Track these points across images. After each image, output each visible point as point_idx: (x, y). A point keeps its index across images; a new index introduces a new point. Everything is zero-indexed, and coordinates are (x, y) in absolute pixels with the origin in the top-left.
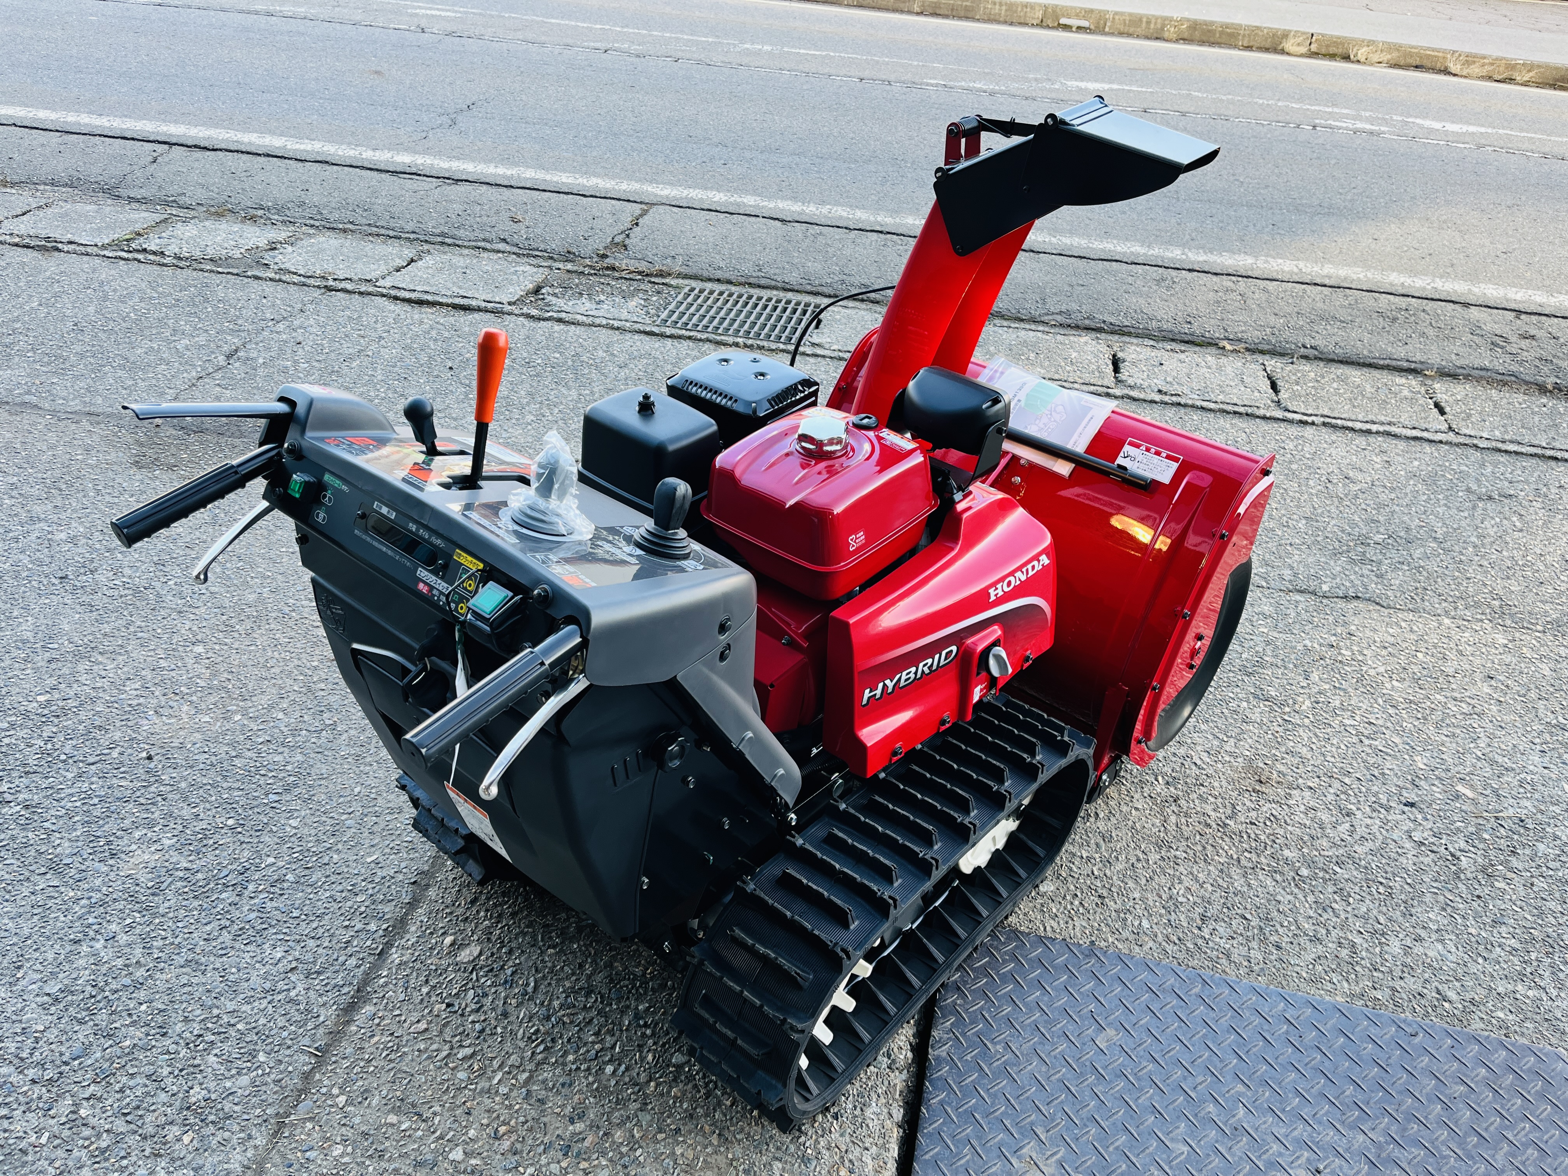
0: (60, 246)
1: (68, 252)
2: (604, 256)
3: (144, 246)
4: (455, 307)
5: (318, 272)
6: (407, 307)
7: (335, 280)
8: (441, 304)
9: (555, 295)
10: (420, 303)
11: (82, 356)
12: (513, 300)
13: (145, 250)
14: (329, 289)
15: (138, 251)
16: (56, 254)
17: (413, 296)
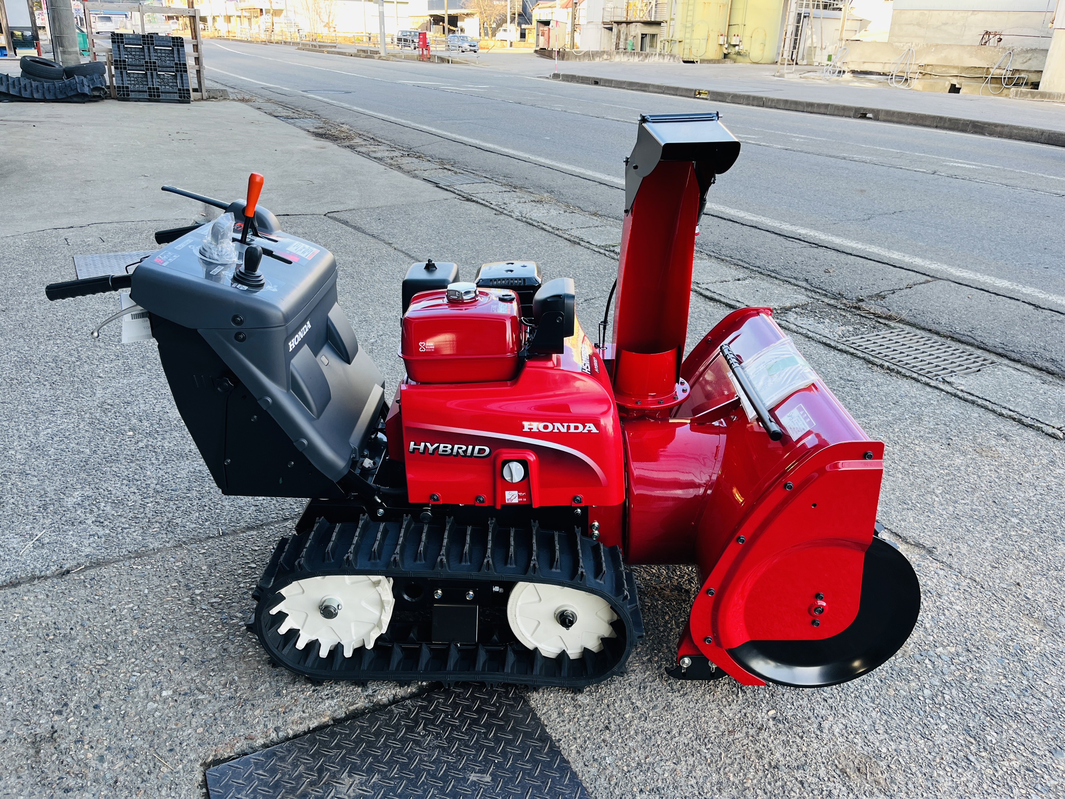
2: (862, 300)
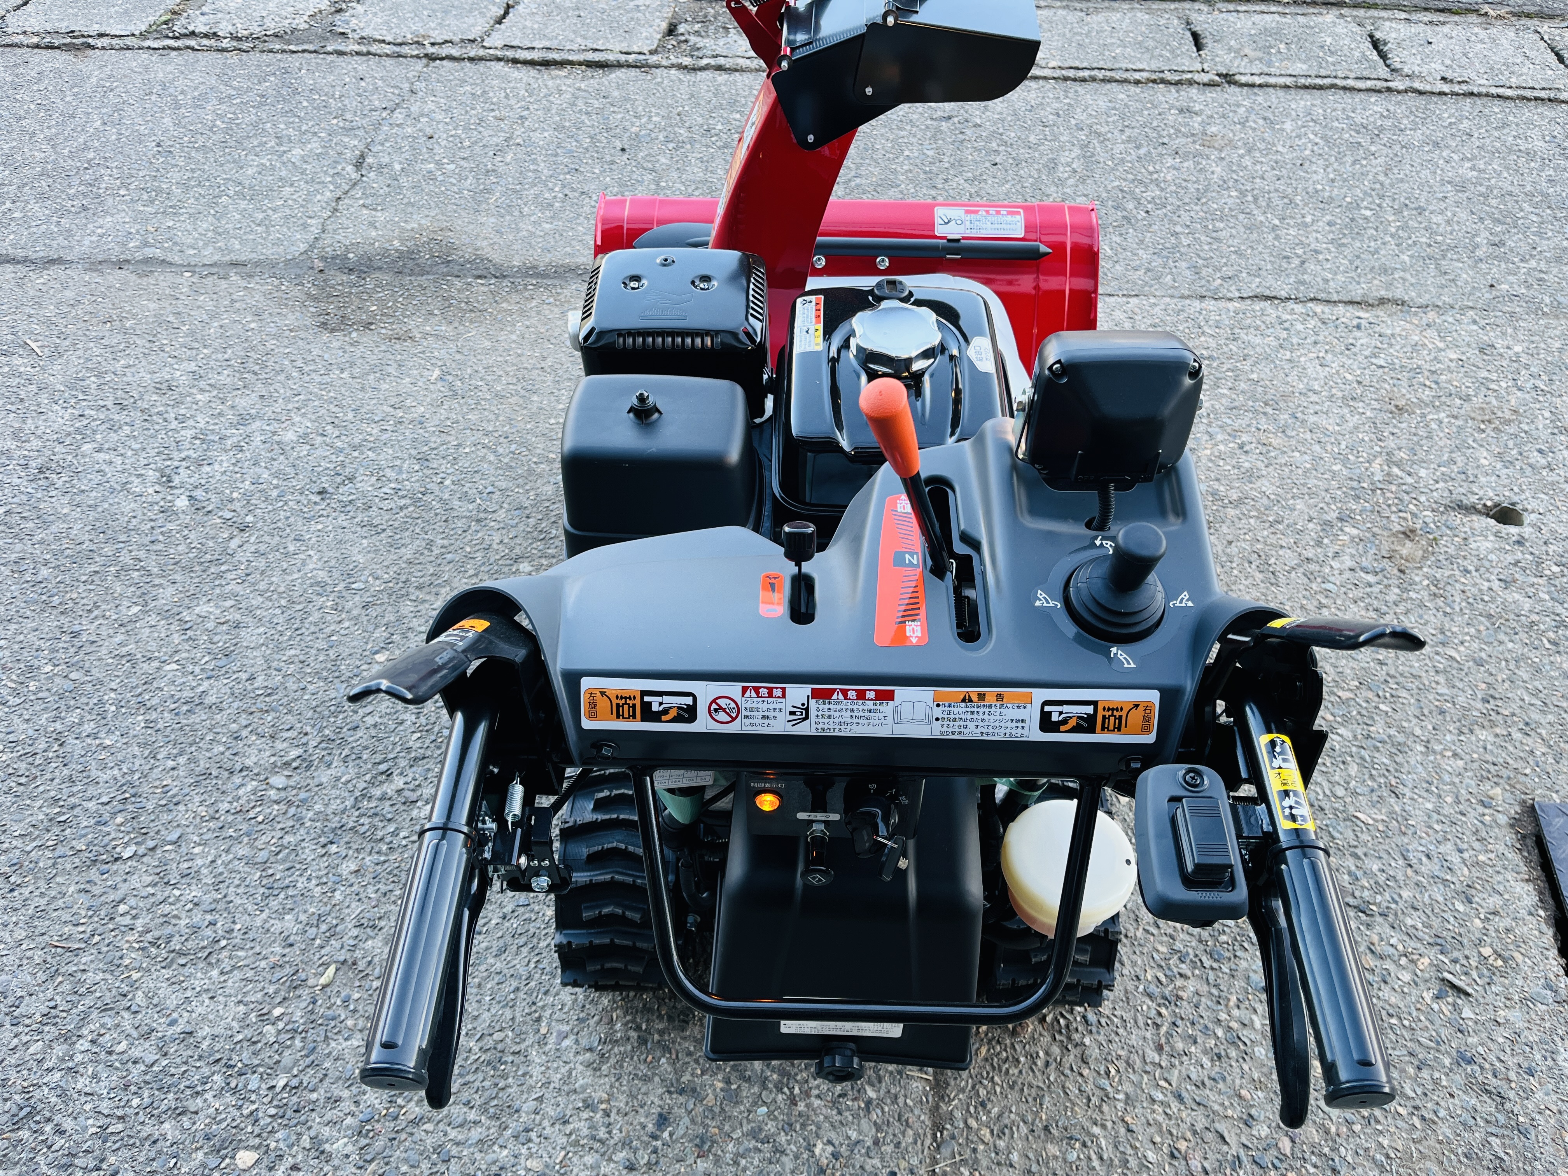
0: (90, 40)
1: (103, 48)
3: (191, 28)
4: (590, 64)
5: (409, 36)
6: (533, 72)
7: (433, 44)
8: (571, 63)
9: (697, 33)
10: (546, 64)
11: (186, 186)
12: (654, 47)
13: (193, 33)
14: (431, 58)
15: (185, 36)
16: (90, 52)
17: (535, 55)
